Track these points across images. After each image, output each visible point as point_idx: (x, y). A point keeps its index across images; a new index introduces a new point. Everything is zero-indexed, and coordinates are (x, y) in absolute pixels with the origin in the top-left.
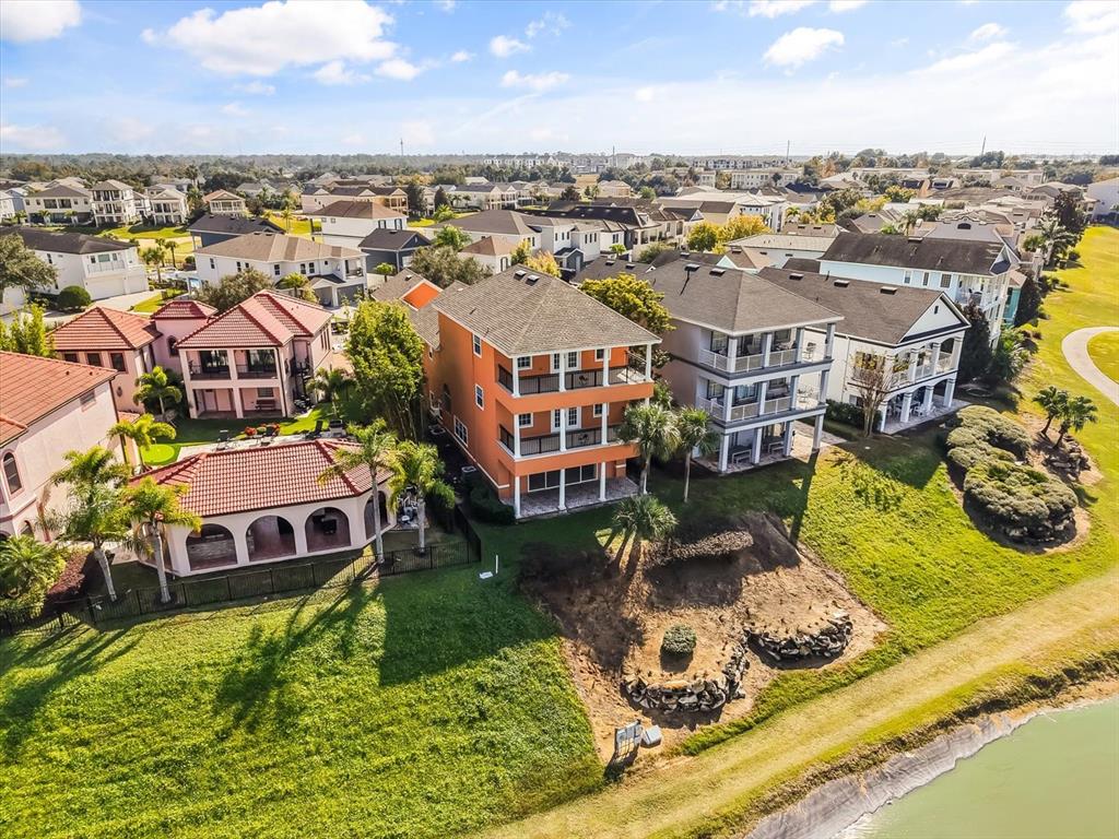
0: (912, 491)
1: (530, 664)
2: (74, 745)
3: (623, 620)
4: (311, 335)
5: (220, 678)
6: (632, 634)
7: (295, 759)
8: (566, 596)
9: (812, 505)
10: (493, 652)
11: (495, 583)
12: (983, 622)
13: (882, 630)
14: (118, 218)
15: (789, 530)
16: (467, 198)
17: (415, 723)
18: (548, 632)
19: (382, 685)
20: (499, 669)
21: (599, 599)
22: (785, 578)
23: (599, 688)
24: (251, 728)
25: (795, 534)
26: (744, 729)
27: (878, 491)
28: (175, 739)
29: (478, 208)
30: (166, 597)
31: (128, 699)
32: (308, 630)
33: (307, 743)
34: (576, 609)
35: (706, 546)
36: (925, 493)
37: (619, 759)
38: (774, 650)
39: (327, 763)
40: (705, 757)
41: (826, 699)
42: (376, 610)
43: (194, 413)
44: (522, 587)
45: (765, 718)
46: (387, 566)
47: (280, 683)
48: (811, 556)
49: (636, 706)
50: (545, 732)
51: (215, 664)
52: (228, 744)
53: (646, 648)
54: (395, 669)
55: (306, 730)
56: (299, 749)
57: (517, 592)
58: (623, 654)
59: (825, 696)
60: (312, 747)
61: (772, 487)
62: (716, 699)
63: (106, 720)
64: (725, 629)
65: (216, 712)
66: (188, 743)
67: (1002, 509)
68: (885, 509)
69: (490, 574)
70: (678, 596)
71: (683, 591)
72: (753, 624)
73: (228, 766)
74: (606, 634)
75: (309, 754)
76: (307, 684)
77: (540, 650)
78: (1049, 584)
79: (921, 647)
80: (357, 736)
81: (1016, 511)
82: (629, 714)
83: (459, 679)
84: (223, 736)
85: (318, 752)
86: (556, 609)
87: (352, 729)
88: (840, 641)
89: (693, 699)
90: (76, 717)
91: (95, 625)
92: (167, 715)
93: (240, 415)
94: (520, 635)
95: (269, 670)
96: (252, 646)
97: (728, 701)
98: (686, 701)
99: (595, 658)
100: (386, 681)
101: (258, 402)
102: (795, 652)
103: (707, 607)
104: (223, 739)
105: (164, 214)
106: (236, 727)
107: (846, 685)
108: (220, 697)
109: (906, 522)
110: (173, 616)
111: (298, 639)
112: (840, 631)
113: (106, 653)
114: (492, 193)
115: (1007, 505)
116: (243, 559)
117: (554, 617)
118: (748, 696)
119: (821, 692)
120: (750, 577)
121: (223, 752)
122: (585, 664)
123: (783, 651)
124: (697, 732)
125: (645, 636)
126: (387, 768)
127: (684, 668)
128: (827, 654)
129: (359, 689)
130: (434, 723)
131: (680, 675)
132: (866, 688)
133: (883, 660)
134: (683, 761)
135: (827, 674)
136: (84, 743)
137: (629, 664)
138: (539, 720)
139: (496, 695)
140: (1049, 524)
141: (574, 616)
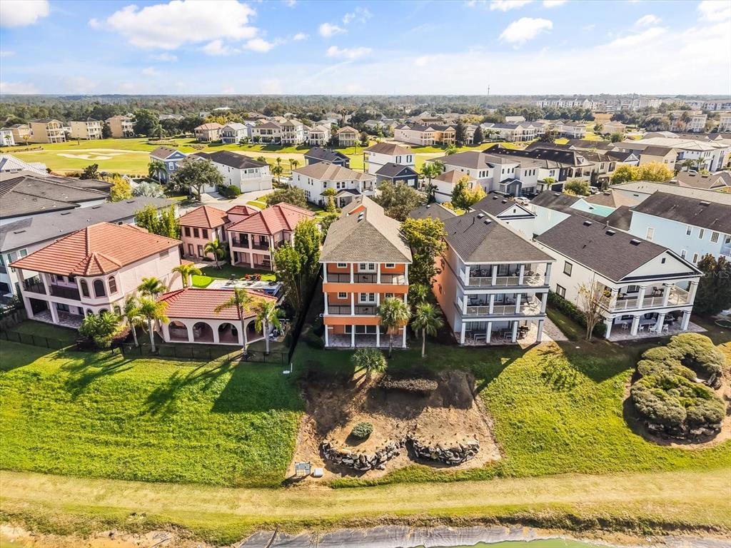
0: (589, 382)
1: (281, 421)
2: (93, 402)
3: (341, 412)
4: (291, 230)
5: (153, 389)
6: (343, 420)
7: (163, 431)
8: (319, 392)
9: (503, 375)
10: (266, 410)
11: (288, 376)
12: (572, 474)
13: (495, 459)
14: (293, 141)
15: (476, 387)
16: (497, 133)
17: (217, 432)
18: (299, 408)
19: (212, 411)
20: (265, 419)
21: (335, 398)
22: (453, 414)
23: (309, 442)
24: (153, 414)
25: (478, 391)
26: (370, 485)
27: (560, 377)
28: (126, 410)
29: (504, 139)
30: (154, 350)
31: (117, 388)
32: (195, 378)
33: (170, 427)
34: (320, 400)
35: (404, 384)
36: (599, 386)
37: (295, 478)
38: (417, 451)
39: (174, 438)
40: (339, 491)
41: (428, 486)
42: (227, 376)
43: (233, 263)
44: (297, 382)
45: (387, 483)
46: (245, 358)
47: (173, 398)
48: (480, 405)
49: (322, 455)
50: (269, 454)
51: (154, 383)
52: (142, 418)
53: (345, 429)
54: (221, 405)
55: (173, 421)
56: (166, 428)
57: (293, 385)
58: (331, 429)
59: (429, 483)
60: (171, 429)
61: (483, 360)
62: (364, 465)
63: (107, 395)
64: (396, 432)
65: (145, 404)
66: (129, 412)
67: (645, 408)
68: (559, 389)
69: (288, 372)
70: (380, 407)
71: (384, 406)
72: (414, 434)
73: (138, 426)
74: (329, 416)
75: (169, 431)
76: (182, 401)
77: (289, 416)
78: (647, 466)
79: (513, 476)
80: (191, 430)
81: (655, 412)
82: (316, 459)
83: (245, 418)
84: (142, 414)
85: (172, 432)
86: (309, 397)
87: (191, 427)
88: (461, 457)
89: (351, 461)
90: (98, 391)
91: (124, 355)
92: (127, 399)
93: (252, 267)
94: (283, 405)
95: (171, 391)
96: (170, 379)
97: (372, 469)
98: (347, 461)
99: (316, 427)
100: (214, 410)
101: (264, 261)
102: (428, 455)
103: (394, 418)
104: (141, 415)
105: (315, 140)
106: (148, 412)
107: (446, 482)
108: (149, 398)
109: (569, 401)
110: (151, 358)
111: (189, 381)
112: (463, 452)
113: (121, 368)
114: (516, 130)
115: (651, 407)
116: (191, 340)
117: (306, 402)
118: (386, 470)
119: (428, 481)
120: (429, 408)
121: (139, 420)
122: (308, 428)
123: (421, 453)
124: (345, 479)
125: (348, 423)
126: (195, 447)
127: (355, 445)
128: (448, 462)
129: (200, 410)
130: (225, 434)
131: (351, 447)
132: (457, 488)
133: (480, 476)
134: (326, 489)
135: (441, 473)
136: (96, 402)
137: (331, 435)
138: (270, 447)
139: (257, 430)
140: (684, 428)
141: (317, 403)
